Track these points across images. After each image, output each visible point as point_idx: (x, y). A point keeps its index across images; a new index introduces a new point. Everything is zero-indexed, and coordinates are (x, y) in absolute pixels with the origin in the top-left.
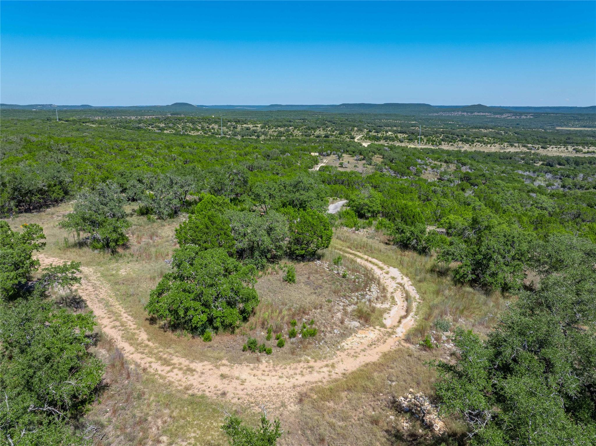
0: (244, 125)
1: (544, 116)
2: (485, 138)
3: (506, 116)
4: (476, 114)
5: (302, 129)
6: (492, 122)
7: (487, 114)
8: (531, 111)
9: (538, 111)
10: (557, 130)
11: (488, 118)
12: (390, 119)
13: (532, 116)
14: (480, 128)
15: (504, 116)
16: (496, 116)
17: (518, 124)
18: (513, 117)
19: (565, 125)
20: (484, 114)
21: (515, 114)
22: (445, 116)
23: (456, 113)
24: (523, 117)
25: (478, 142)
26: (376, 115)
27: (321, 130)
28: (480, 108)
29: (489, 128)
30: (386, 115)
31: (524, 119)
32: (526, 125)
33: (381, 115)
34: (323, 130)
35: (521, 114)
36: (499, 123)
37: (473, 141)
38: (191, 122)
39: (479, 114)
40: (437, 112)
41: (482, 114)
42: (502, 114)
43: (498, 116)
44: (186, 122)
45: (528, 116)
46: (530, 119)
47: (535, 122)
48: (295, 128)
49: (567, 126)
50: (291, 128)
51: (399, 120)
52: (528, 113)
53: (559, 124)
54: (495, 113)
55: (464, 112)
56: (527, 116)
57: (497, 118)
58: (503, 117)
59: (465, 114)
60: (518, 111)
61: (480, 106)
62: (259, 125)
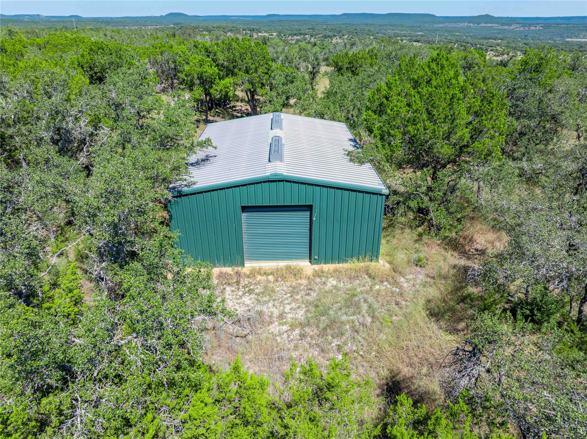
0: (260, 34)
1: (554, 26)
2: (498, 48)
3: (515, 27)
4: (483, 25)
5: (319, 38)
6: (499, 33)
7: (494, 25)
8: (540, 21)
9: (548, 22)
10: (567, 41)
11: (495, 29)
12: (396, 30)
13: (541, 27)
14: (489, 39)
15: (513, 27)
16: (504, 27)
17: (526, 36)
18: (522, 29)
19: (575, 36)
20: (491, 25)
21: (524, 25)
22: (450, 28)
23: (462, 24)
24: (532, 28)
25: (492, 50)
26: (380, 25)
27: (338, 38)
28: (487, 18)
29: (498, 39)
30: (391, 25)
31: (532, 30)
32: (535, 37)
33: (386, 25)
34: (340, 38)
35: (530, 25)
36: (507, 34)
37: (487, 50)
38: (207, 31)
39: (486, 25)
40: (443, 23)
41: (489, 25)
42: (510, 25)
43: (506, 27)
44: (202, 31)
45: (538, 27)
46: (539, 30)
47: (544, 33)
48: (312, 36)
49: (577, 37)
50: (307, 36)
51: (405, 31)
52: (537, 24)
53: (569, 35)
54: (503, 24)
55: (470, 22)
56: (536, 27)
57: (505, 29)
58: (511, 28)
59: (472, 25)
60: (527, 22)
61: (487, 16)
62: (274, 34)
